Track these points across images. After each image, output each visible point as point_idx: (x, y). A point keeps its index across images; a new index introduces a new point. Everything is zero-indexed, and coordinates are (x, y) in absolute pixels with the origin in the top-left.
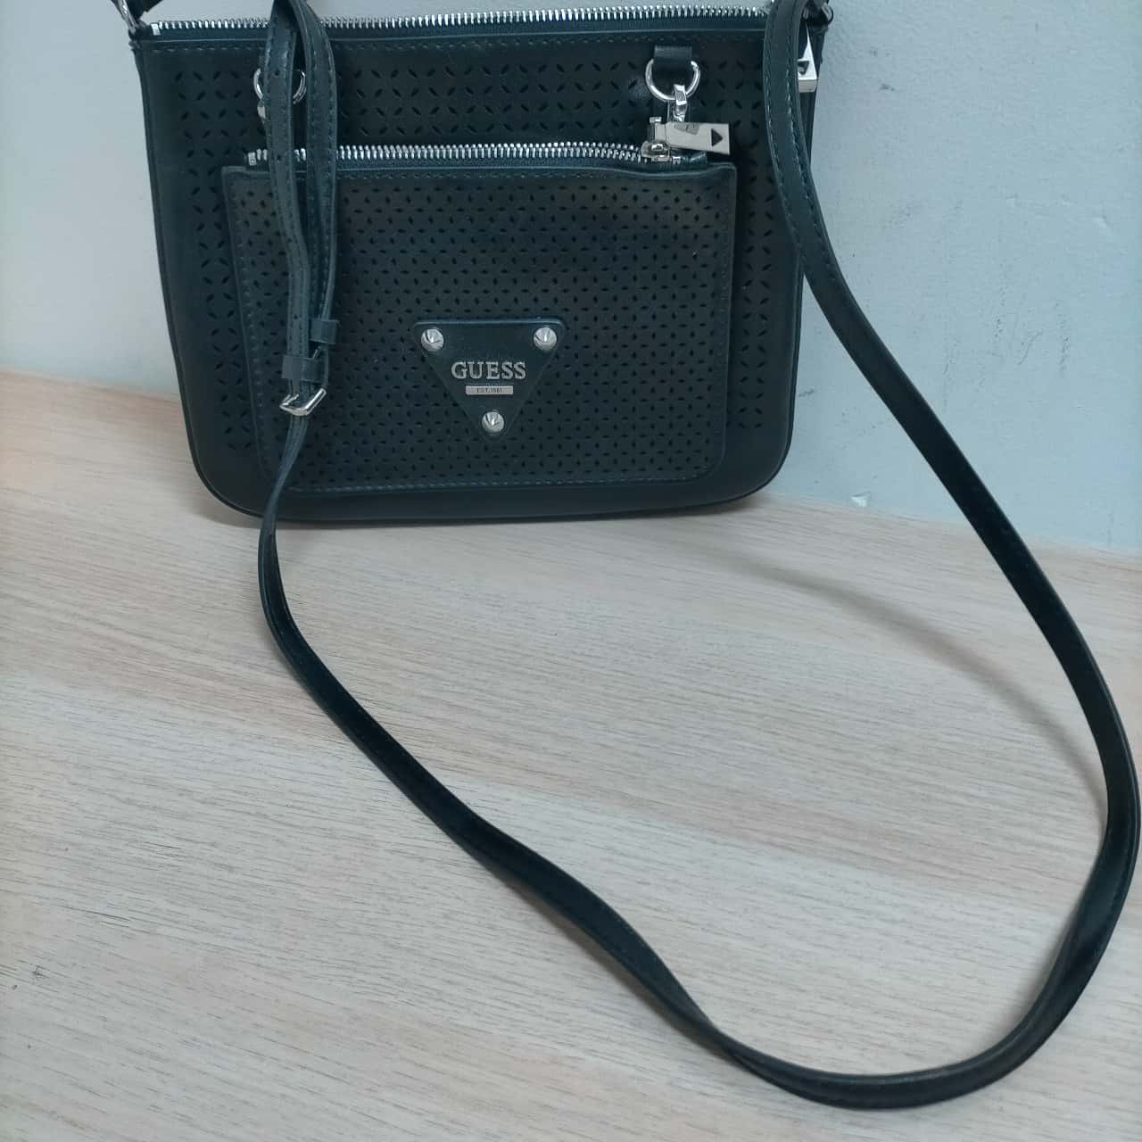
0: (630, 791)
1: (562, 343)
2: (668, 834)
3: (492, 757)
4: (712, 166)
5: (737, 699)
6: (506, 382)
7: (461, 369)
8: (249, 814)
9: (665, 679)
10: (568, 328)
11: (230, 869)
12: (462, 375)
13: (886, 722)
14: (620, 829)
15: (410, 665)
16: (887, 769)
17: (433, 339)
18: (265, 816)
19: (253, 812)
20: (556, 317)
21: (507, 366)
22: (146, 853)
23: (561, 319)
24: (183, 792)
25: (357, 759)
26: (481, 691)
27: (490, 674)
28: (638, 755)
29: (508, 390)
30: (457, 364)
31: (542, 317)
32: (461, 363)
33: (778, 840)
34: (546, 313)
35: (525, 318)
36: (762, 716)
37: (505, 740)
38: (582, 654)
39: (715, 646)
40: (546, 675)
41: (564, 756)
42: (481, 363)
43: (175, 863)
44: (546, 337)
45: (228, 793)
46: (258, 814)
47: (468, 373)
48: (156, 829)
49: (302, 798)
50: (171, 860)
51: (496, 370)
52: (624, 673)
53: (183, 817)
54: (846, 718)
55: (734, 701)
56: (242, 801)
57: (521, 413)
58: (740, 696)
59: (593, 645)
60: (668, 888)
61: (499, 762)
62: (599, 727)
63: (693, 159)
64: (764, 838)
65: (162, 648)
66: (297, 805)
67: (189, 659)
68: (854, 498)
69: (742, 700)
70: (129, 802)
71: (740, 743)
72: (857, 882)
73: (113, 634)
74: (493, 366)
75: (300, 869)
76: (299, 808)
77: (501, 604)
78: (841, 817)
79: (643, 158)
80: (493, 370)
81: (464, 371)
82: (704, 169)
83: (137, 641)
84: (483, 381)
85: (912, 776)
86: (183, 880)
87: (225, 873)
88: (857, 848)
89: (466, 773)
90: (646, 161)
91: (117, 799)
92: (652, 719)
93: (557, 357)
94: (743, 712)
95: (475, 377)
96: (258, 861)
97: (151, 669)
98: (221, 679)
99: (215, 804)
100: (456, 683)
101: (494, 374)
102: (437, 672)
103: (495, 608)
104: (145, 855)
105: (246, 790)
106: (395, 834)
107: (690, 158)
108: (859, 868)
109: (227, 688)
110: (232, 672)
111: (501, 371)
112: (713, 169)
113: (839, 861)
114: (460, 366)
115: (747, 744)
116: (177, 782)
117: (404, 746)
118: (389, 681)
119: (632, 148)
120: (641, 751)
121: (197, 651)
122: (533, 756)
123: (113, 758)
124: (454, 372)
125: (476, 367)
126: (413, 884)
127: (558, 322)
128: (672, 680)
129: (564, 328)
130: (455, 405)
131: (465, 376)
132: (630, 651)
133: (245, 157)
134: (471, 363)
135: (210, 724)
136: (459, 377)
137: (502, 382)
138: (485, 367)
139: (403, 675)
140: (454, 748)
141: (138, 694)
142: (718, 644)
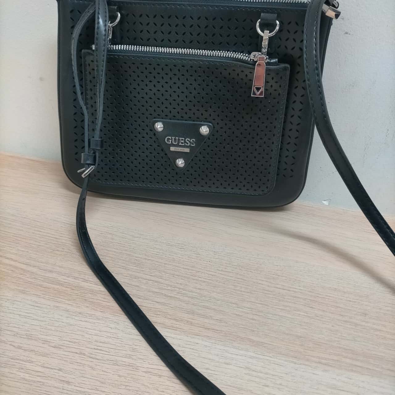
0: (252, 338)
1: (212, 133)
2: (273, 359)
3: (188, 321)
4: (279, 65)
5: (293, 291)
6: (187, 147)
7: (169, 140)
8: (76, 353)
9: (260, 282)
10: (214, 127)
11: (68, 383)
12: (169, 142)
13: (359, 301)
14: (251, 357)
15: (148, 277)
16: (364, 324)
17: (159, 126)
18: (84, 354)
19: (78, 352)
20: (210, 122)
21: (188, 140)
22: (27, 375)
23: (211, 123)
24: (45, 342)
25: (127, 323)
26: (180, 288)
27: (182, 281)
28: (253, 319)
29: (187, 150)
30: (168, 137)
31: (204, 122)
32: (170, 137)
33: (323, 361)
34: (206, 120)
35: (197, 121)
36: (305, 299)
37: (193, 313)
38: (222, 271)
39: (279, 267)
40: (207, 280)
41: (221, 321)
42: (177, 138)
43: (42, 381)
44: (204, 130)
45: (65, 342)
46: (81, 353)
47: (172, 142)
48: (32, 362)
49: (101, 344)
50: (39, 379)
51: (183, 141)
52: (241, 279)
53: (45, 355)
54: (341, 299)
55: (292, 292)
56: (72, 346)
57: (192, 160)
58: (294, 290)
59: (226, 266)
60: (278, 388)
61: (191, 324)
62: (234, 305)
63: (272, 61)
64: (317, 360)
65: (35, 270)
66: (99, 348)
67: (46, 275)
68: (323, 202)
69: (295, 292)
70: (20, 348)
71: (299, 313)
72: (363, 382)
73: (12, 263)
74: (182, 140)
75: (102, 383)
76: (100, 350)
77: (184, 248)
78: (348, 348)
79: (251, 59)
80: (182, 141)
81: (170, 141)
82: (276, 65)
83: (24, 267)
84: (177, 145)
85: (375, 326)
86: (45, 389)
87: (66, 386)
88: (359, 364)
89: (176, 330)
90: (252, 60)
91: (14, 346)
92: (257, 302)
93: (209, 139)
94: (296, 297)
95: (174, 143)
96: (82, 379)
97: (29, 280)
98: (62, 285)
99: (60, 348)
100: (168, 285)
101: (182, 143)
102: (160, 280)
103: (182, 249)
104: (27, 376)
105: (75, 340)
106: (146, 363)
107: (270, 60)
108: (362, 374)
109: (64, 288)
110: (66, 281)
111: (185, 142)
112: (280, 66)
113: (352, 371)
114: (169, 138)
115: (301, 313)
116: (43, 337)
117: (148, 317)
118: (138, 285)
119: (247, 55)
120: (255, 317)
121: (51, 271)
122: (206, 321)
123: (11, 325)
124: (166, 141)
125: (175, 139)
126: (157, 390)
127: (211, 124)
128: (263, 283)
129: (212, 127)
130: (166, 154)
131: (170, 143)
132: (243, 269)
133: (91, 47)
134: (173, 138)
135: (57, 307)
136: (168, 143)
137: (185, 146)
138: (179, 140)
139: (144, 281)
140: (170, 317)
141: (23, 292)
142: (280, 266)
